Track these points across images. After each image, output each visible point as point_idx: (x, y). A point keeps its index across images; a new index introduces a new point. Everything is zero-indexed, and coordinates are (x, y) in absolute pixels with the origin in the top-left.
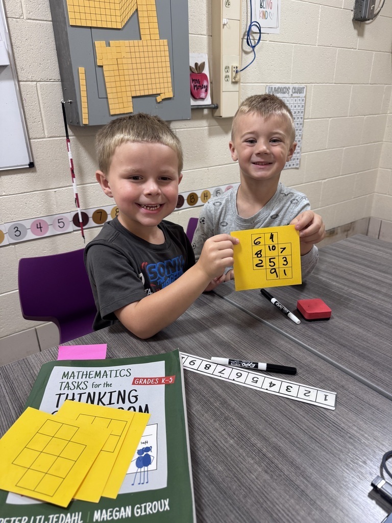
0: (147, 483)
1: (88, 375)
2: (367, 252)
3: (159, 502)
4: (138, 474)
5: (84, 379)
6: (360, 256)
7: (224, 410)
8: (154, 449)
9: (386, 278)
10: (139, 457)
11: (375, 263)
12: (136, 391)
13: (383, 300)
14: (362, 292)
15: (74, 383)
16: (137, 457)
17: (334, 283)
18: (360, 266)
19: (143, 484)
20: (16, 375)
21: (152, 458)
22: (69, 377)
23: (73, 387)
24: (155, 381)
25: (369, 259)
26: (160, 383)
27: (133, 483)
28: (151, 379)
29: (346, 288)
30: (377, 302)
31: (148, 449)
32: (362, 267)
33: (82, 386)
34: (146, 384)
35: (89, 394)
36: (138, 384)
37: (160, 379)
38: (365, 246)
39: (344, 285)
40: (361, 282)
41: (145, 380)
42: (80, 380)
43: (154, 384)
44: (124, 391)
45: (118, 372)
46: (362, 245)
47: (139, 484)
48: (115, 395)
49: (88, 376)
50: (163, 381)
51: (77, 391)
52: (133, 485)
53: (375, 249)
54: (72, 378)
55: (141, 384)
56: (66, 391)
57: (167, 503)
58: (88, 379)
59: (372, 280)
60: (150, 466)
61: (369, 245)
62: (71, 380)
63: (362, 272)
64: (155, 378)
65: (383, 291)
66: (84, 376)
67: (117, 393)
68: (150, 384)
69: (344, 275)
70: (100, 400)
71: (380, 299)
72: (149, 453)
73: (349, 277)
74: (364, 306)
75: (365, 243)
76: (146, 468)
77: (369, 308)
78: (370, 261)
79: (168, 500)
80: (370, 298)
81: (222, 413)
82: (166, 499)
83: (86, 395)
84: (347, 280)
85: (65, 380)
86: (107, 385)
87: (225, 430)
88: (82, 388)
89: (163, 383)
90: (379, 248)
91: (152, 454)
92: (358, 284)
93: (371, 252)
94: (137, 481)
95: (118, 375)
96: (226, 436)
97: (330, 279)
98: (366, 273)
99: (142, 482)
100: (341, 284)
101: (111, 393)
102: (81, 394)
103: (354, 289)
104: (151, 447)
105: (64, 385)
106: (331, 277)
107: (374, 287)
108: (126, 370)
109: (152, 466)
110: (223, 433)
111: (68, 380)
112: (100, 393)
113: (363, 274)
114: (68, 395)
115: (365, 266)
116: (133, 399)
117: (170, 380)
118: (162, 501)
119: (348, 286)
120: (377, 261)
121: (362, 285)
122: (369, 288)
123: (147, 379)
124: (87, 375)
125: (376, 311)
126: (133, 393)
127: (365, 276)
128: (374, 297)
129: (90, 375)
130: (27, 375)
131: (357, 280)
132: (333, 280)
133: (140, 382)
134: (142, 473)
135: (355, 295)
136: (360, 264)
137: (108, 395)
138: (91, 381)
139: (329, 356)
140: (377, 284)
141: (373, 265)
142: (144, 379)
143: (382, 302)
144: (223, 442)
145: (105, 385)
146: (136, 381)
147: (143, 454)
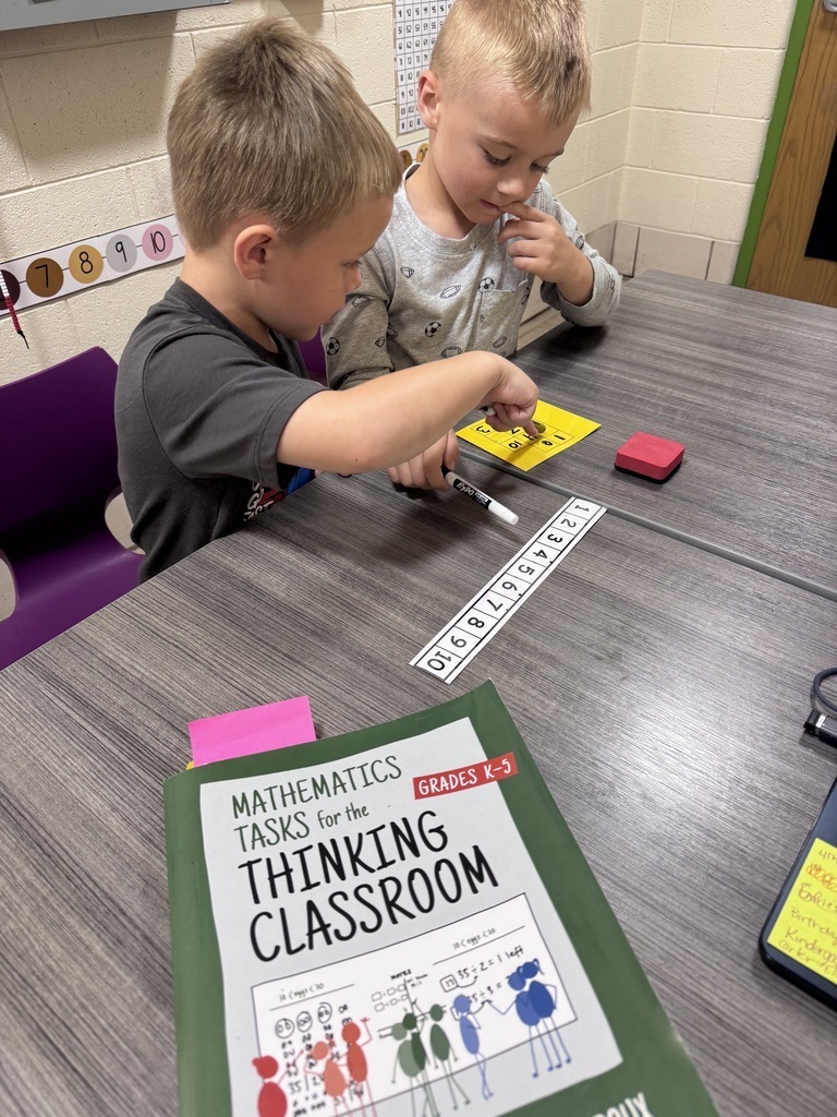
0: (569, 1061)
1: (295, 793)
2: (675, 307)
3: (622, 1107)
4: (537, 1042)
5: (292, 809)
6: (666, 316)
7: (519, 654)
8: (545, 964)
9: (725, 357)
10: (518, 996)
11: (697, 328)
12: (433, 814)
13: (732, 403)
14: (691, 392)
15: (270, 823)
16: (514, 998)
17: (636, 381)
18: (671, 338)
19: (559, 1066)
20: (69, 669)
21: (551, 990)
22: (251, 810)
23: (273, 839)
24: (468, 778)
25: (684, 321)
26: (482, 780)
27: (533, 1071)
28: (456, 772)
29: (660, 388)
30: (724, 408)
31: (531, 969)
32: (675, 339)
33: (294, 828)
34: (451, 791)
35: (322, 848)
36: (430, 794)
37: (479, 768)
38: (667, 293)
39: (655, 382)
40: (684, 372)
41: (443, 779)
42: (283, 812)
43: (469, 786)
44: (405, 821)
45: (367, 769)
46: (662, 294)
47: (551, 1069)
48: (387, 837)
49: (297, 795)
50: (488, 774)
51: (289, 846)
52: (536, 1075)
53: (689, 299)
54: (259, 809)
55: (436, 794)
56: (260, 852)
57: (642, 1106)
58: (300, 806)
59: (702, 365)
60: (555, 1014)
61: (673, 290)
62: (259, 818)
63: (679, 350)
64: (466, 769)
65: (726, 384)
66: (289, 799)
67: (388, 829)
68: (459, 788)
69: (649, 361)
70: (355, 859)
71: (726, 401)
72: (538, 978)
73: (658, 364)
74: (702, 420)
75: (666, 288)
76: (548, 1020)
77: (712, 423)
78: (688, 326)
79: (641, 1096)
80: (708, 402)
81: (519, 661)
82: (633, 1095)
83: (315, 851)
84: (657, 370)
85: (243, 819)
86: (357, 812)
87: (534, 688)
88: (298, 834)
89: (491, 780)
90: (695, 295)
91: (546, 977)
92: (679, 376)
93: (683, 306)
94: (543, 1065)
95: (370, 779)
96: (541, 698)
97: (624, 373)
98: (686, 352)
99: (555, 1062)
100: (649, 380)
101: (374, 832)
102: (301, 852)
103: (675, 387)
104: (536, 960)
105: (248, 833)
106: (626, 369)
107: (709, 378)
108: (384, 761)
109: (561, 1014)
110: (534, 693)
111: (253, 819)
112: (347, 840)
113: (681, 355)
114: (268, 861)
115: (682, 336)
116: (436, 840)
117: (505, 767)
118: (628, 1102)
119: (663, 384)
120: (699, 324)
121: (687, 378)
122: (701, 383)
123: (446, 775)
124: (293, 793)
125: (725, 426)
126: (429, 823)
127: (687, 357)
128: (714, 398)
129: (300, 791)
130: (94, 665)
131: (676, 369)
132: (631, 375)
133: (433, 787)
134: (546, 1038)
135: (681, 399)
136: (671, 334)
137: (369, 841)
138: (311, 810)
139: (671, 525)
140: (713, 372)
141: (694, 334)
142: (438, 776)
143: (733, 407)
144: (540, 709)
145: (351, 813)
146: (423, 786)
147: (524, 984)
